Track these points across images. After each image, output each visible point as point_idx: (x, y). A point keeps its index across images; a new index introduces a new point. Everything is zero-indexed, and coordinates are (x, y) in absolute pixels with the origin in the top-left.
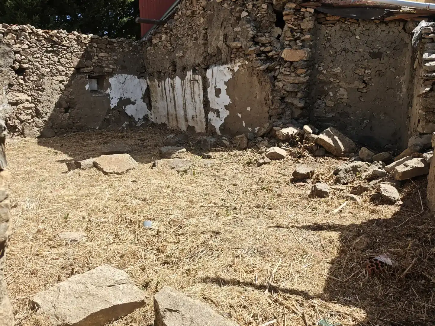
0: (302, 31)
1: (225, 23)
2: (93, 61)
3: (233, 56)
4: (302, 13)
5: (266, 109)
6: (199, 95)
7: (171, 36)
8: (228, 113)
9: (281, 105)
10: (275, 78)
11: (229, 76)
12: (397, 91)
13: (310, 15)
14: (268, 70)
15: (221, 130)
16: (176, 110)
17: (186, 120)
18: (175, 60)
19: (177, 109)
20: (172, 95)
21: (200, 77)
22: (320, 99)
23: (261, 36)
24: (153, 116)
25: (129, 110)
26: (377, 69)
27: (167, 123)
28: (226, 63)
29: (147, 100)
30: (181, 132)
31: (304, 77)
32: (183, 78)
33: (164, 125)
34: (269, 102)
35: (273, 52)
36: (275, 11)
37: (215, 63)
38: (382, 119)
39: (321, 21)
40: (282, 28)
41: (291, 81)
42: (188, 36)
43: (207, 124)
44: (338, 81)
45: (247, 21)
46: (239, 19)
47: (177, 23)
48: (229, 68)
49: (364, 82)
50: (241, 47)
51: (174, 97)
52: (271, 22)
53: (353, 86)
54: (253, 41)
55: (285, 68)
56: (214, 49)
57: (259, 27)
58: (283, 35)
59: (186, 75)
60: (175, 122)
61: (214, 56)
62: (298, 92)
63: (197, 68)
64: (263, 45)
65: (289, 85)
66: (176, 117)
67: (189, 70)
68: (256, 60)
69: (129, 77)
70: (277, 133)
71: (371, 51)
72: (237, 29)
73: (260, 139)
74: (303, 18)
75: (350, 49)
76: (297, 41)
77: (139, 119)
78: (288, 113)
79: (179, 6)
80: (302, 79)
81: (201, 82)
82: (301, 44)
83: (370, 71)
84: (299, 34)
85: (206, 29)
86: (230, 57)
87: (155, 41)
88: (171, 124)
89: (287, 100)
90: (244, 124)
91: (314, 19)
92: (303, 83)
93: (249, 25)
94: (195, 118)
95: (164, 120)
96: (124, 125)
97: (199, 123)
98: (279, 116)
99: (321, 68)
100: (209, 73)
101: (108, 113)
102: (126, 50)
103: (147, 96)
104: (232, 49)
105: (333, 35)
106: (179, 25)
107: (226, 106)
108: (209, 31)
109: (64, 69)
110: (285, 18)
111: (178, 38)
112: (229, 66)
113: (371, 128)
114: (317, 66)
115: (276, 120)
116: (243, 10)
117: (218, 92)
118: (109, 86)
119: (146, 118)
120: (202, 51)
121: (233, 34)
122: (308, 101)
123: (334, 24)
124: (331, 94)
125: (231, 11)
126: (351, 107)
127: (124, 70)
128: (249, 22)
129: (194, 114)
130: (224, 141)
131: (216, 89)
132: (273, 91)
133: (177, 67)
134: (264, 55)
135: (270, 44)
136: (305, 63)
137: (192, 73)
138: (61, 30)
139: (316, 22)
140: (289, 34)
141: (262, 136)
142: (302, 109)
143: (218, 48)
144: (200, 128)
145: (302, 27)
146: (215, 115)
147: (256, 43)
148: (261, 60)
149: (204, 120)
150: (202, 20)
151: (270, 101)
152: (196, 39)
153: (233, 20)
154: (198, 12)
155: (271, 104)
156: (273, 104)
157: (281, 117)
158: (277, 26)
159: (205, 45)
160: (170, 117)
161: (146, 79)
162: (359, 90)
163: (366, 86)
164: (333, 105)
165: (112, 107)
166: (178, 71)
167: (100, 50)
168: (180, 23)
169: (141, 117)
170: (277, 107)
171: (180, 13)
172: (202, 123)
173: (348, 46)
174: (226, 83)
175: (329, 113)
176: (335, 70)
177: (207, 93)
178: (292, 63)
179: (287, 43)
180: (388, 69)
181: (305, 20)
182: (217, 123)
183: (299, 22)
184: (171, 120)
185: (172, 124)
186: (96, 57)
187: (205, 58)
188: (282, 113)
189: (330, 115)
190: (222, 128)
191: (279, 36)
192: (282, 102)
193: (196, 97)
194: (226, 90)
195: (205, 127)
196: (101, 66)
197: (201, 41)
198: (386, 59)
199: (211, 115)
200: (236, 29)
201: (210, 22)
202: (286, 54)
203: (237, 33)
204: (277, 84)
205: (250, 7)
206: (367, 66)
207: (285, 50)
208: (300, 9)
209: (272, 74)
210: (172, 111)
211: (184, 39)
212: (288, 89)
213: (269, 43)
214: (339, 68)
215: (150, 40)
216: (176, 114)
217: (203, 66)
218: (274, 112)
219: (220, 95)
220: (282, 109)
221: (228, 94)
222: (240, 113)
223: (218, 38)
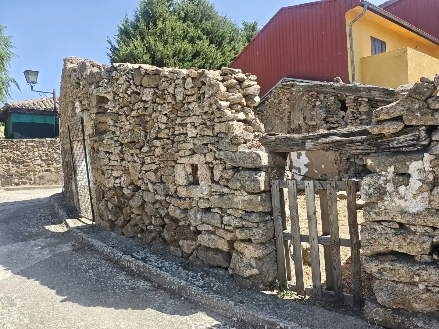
0: (360, 113)
1: (304, 109)
3: (310, 130)
4: (359, 101)
5: (336, 166)
7: (262, 115)
8: (307, 170)
9: (347, 163)
13: (365, 102)
23: (330, 117)
35: (340, 128)
36: (340, 100)
39: (374, 106)
40: (345, 111)
42: (276, 116)
45: (320, 108)
46: (314, 106)
47: (268, 107)
50: (316, 125)
52: (338, 108)
54: (325, 120)
56: (296, 126)
57: (328, 112)
58: (346, 116)
61: (297, 130)
64: (332, 123)
72: (313, 113)
74: (360, 105)
76: (357, 120)
78: (352, 169)
79: (268, 96)
82: (360, 122)
84: (358, 115)
85: (290, 112)
89: (352, 160)
91: (368, 104)
93: (321, 111)
98: (346, 172)
104: (310, 126)
106: (269, 109)
107: (305, 165)
108: (292, 113)
110: (347, 105)
111: (267, 117)
115: (344, 174)
116: (317, 101)
117: (299, 155)
120: (286, 127)
121: (310, 116)
125: (309, 101)
128: (321, 108)
131: (298, 153)
132: (341, 154)
139: (370, 107)
140: (351, 115)
142: (362, 166)
143: (299, 125)
145: (360, 111)
146: (297, 171)
147: (327, 122)
150: (287, 106)
151: (339, 161)
152: (282, 118)
153: (310, 107)
154: (284, 100)
155: (339, 163)
156: (341, 163)
158: (342, 110)
159: (289, 123)
168: (270, 107)
170: (345, 165)
171: (270, 101)
179: (350, 121)
181: (362, 106)
183: (358, 107)
187: (289, 131)
188: (348, 170)
191: (343, 117)
192: (348, 161)
194: (306, 153)
197: (286, 120)
200: (312, 113)
201: (293, 107)
203: (313, 116)
205: (322, 99)
207: (349, 126)
208: (358, 98)
211: (273, 118)
212: (352, 153)
213: (337, 121)
218: (342, 169)
219: (301, 157)
220: (348, 166)
221: (307, 156)
222: (316, 170)
223: (299, 119)
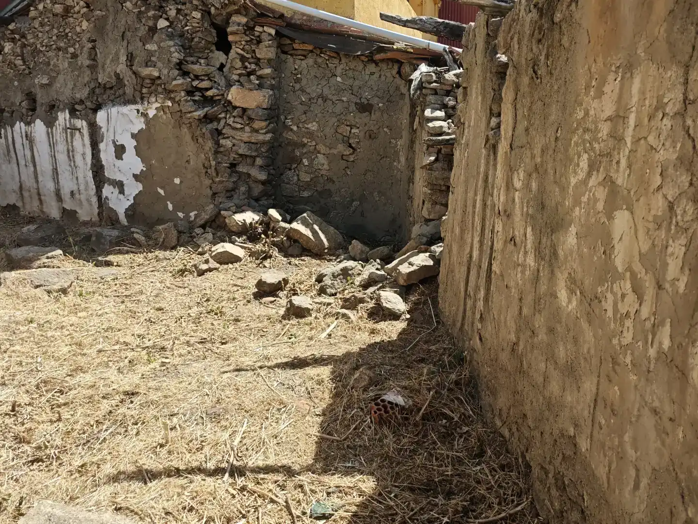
0: (258, 62)
1: (128, 34)
3: (144, 90)
4: (257, 34)
5: (208, 182)
6: (84, 154)
7: (24, 46)
8: (140, 187)
9: (230, 175)
10: (219, 132)
11: (139, 125)
12: (394, 161)
13: (270, 38)
14: (207, 119)
15: (127, 215)
16: (37, 182)
17: (59, 198)
18: (33, 90)
19: (40, 179)
20: (28, 153)
21: (84, 123)
22: (290, 169)
23: (193, 63)
26: (366, 128)
27: (19, 204)
28: (134, 102)
30: (49, 221)
31: (265, 134)
32: (50, 123)
33: (14, 207)
34: (212, 171)
35: (214, 91)
36: (213, 25)
37: (112, 101)
38: (376, 201)
39: (286, 49)
40: (227, 53)
41: (246, 139)
42: (59, 49)
43: (101, 206)
44: (314, 143)
45: (167, 36)
46: (153, 30)
47: (36, 24)
48: (138, 111)
49: (350, 146)
50: (159, 78)
51: (33, 157)
52: (210, 42)
53: (335, 152)
54: (180, 69)
55: (234, 117)
56: (111, 77)
57: (187, 48)
58: (228, 66)
59: (56, 119)
60: (36, 203)
61: (111, 88)
62: (257, 156)
63: (77, 107)
64: (197, 77)
65: (242, 144)
66: (39, 194)
67: (63, 110)
68: (187, 101)
70: (227, 221)
71: (358, 101)
72: (150, 47)
73: (199, 231)
74: (259, 42)
75: (330, 97)
76: (252, 77)
78: (243, 189)
80: (261, 137)
81: (86, 131)
82: (257, 82)
83: (357, 131)
84: (253, 66)
85: (94, 41)
86: (141, 92)
88: (28, 207)
89: (241, 169)
90: (170, 207)
91: (275, 44)
92: (264, 143)
93: (171, 43)
94: (77, 196)
95: (12, 199)
97: (85, 203)
98: (228, 194)
99: (289, 122)
100: (101, 117)
104: (143, 79)
105: (305, 72)
106: (40, 29)
107: (135, 176)
108: (98, 44)
110: (231, 38)
111: (36, 52)
112: (139, 107)
113: (362, 214)
114: (282, 117)
115: (224, 200)
116: (161, 17)
117: (120, 151)
120: (87, 79)
121: (143, 54)
122: (272, 172)
123: (305, 56)
124: (305, 162)
125: (139, 16)
126: (334, 182)
128: (171, 37)
129: (75, 188)
130: (135, 235)
131: (116, 146)
132: (216, 152)
133: (38, 103)
134: (197, 93)
135: (209, 77)
136: (266, 112)
137: (68, 115)
139: (279, 50)
140: (239, 64)
141: (203, 226)
142: (263, 183)
143: (117, 75)
144: (87, 212)
145: (258, 56)
146: (116, 191)
147: (185, 74)
148: (194, 101)
149: (94, 200)
150: (85, 25)
151: (213, 168)
152: (74, 56)
153: (143, 31)
154: (77, 9)
155: (214, 174)
156: (217, 175)
157: (232, 196)
158: (218, 50)
159: (93, 68)
160: (26, 194)
162: (345, 157)
163: (353, 153)
164: (309, 180)
166: (41, 110)
168: (42, 25)
170: (225, 180)
171: (40, 7)
172: (91, 205)
173: (326, 91)
174: (133, 136)
175: (304, 191)
176: (309, 126)
177: (99, 151)
178: (244, 110)
179: (235, 77)
180: (381, 129)
181: (262, 45)
182: (120, 204)
183: (254, 47)
184: (27, 199)
185: (31, 207)
187: (93, 91)
188: (233, 190)
189: (306, 194)
190: (129, 212)
191: (222, 66)
192: (232, 172)
193: (78, 159)
194: (135, 147)
195: (97, 211)
197: (84, 60)
198: (378, 114)
199: (108, 191)
200: (148, 47)
201: (100, 27)
202: (234, 95)
203: (151, 53)
204: (222, 142)
205: (173, 13)
206: (353, 123)
207: (234, 90)
208: (254, 27)
209: (214, 125)
210: (29, 182)
211: (50, 54)
212: (241, 152)
213: (207, 75)
214: (314, 123)
216: (38, 189)
217: (89, 104)
218: (220, 188)
219: (124, 156)
220: (234, 182)
221: (138, 154)
222: (161, 188)
223: (116, 59)
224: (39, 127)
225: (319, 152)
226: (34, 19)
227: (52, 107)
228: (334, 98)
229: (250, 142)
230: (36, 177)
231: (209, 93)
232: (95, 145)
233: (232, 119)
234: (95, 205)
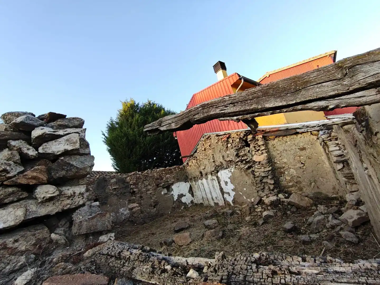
0: (259, 146)
1: (221, 151)
2: (164, 180)
3: (229, 165)
4: (257, 139)
5: (255, 188)
6: (217, 186)
7: (197, 160)
8: (234, 193)
9: (261, 184)
10: (253, 171)
11: (230, 175)
12: (323, 164)
13: (261, 138)
14: (249, 168)
15: (233, 203)
16: (206, 196)
17: (213, 200)
18: (201, 171)
19: (207, 195)
20: (203, 188)
21: (215, 177)
22: (281, 176)
23: (240, 153)
24: (195, 200)
25: (184, 200)
26: (306, 156)
27: (203, 203)
28: (227, 168)
29: (191, 192)
30: (211, 207)
31: (269, 168)
32: (207, 179)
33: (202, 204)
34: (255, 184)
35: (249, 159)
36: (243, 141)
37: (221, 169)
38: (322, 181)
39: (267, 139)
40: (249, 147)
41: (263, 171)
42: (205, 159)
43: (224, 200)
44: (287, 166)
45: (231, 148)
46: (227, 148)
47: (199, 154)
48: (229, 171)
49: (302, 163)
50: (232, 160)
51: (204, 189)
52: (244, 146)
53: (297, 167)
54: (237, 156)
55: (257, 165)
56: (219, 163)
57: (238, 149)
58: (251, 150)
59: (208, 177)
60: (207, 202)
61: (220, 166)
62: (269, 175)
63: (213, 173)
64: (242, 157)
65: (262, 173)
66: (207, 199)
67: (209, 175)
68: (242, 164)
69: (181, 183)
70: (265, 201)
71: (299, 148)
72: (228, 152)
73: (256, 206)
75: (288, 149)
76: (259, 151)
77: (189, 203)
78: (267, 188)
79: (198, 147)
80: (268, 169)
81: (216, 179)
82: (261, 152)
83: (303, 157)
84: (258, 148)
85: (213, 155)
86: (228, 166)
87: (190, 164)
88: (205, 203)
89: (264, 181)
90: (245, 198)
91: (263, 140)
92: (269, 171)
93: (233, 150)
94: (217, 198)
95: (201, 201)
96: (182, 208)
97: (220, 200)
98: (262, 191)
99: (276, 161)
100: (219, 174)
101: (174, 204)
102: (178, 171)
103: (191, 190)
104: (228, 162)
105: (276, 144)
107: (232, 190)
109: (151, 187)
110: (249, 143)
111: (200, 161)
112: (228, 169)
113: (318, 188)
114: (273, 160)
115: (261, 193)
116: (228, 144)
117: (226, 183)
118: (172, 190)
119: (192, 202)
120: (213, 165)
121: (226, 155)
122: (275, 179)
123: (274, 139)
124: (286, 173)
125: (223, 145)
126: (300, 178)
127: (178, 180)
129: (216, 196)
130: (237, 211)
131: (225, 182)
132: (255, 178)
133: (203, 174)
134: (244, 161)
135: (245, 155)
136: (267, 161)
137: (211, 176)
138: (149, 170)
139: (265, 140)
140: (253, 149)
141: (257, 204)
142: (273, 184)
143: (221, 162)
144: (221, 203)
145: (259, 144)
146: (228, 195)
147: (239, 157)
148: (244, 164)
149: (222, 199)
150: (210, 151)
151: (255, 183)
152: (209, 160)
153: (225, 149)
154: (207, 148)
156: (257, 185)
157: (264, 191)
158: (246, 147)
159: (214, 162)
160: (204, 199)
161: (188, 182)
162: (301, 168)
163: (304, 165)
164: (290, 179)
165: (175, 200)
166: (204, 175)
167: (166, 174)
168: (200, 154)
169: (190, 202)
170: (260, 186)
171: (199, 150)
172: (222, 200)
173: (286, 148)
174: (229, 178)
175: (289, 183)
177: (221, 184)
178: (260, 162)
179: (254, 153)
180: (312, 155)
181: (259, 141)
182: (230, 199)
183: (257, 142)
184: (205, 201)
185: (206, 203)
186: (165, 178)
187: (216, 168)
189: (291, 184)
190: (233, 201)
191: (249, 151)
193: (216, 187)
194: (230, 181)
195: (224, 202)
196: (168, 181)
197: (212, 160)
198: (309, 150)
199: (226, 196)
201: (214, 151)
202: (255, 158)
203: (228, 154)
204: (256, 174)
205: (231, 142)
206: (300, 155)
207: (255, 156)
208: (255, 137)
209: (252, 169)
210: (205, 196)
211: (203, 160)
212: (262, 175)
214: (285, 159)
215: (188, 164)
216: (207, 198)
217: (215, 171)
218: (259, 189)
219: (228, 184)
220: (263, 186)
221: (232, 183)
222: (241, 192)
223: (219, 158)
224: (204, 180)
225: (290, 168)
226: (198, 153)
227: (206, 174)
228: (290, 149)
229: (264, 172)
230: (206, 194)
231: (247, 160)
232: (219, 183)
233: (257, 166)
234: (223, 200)
